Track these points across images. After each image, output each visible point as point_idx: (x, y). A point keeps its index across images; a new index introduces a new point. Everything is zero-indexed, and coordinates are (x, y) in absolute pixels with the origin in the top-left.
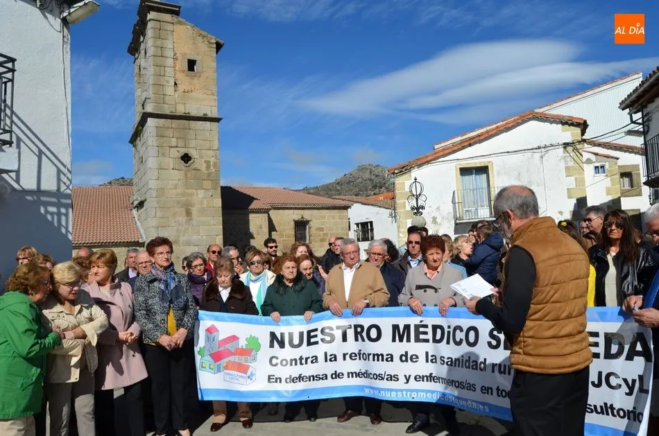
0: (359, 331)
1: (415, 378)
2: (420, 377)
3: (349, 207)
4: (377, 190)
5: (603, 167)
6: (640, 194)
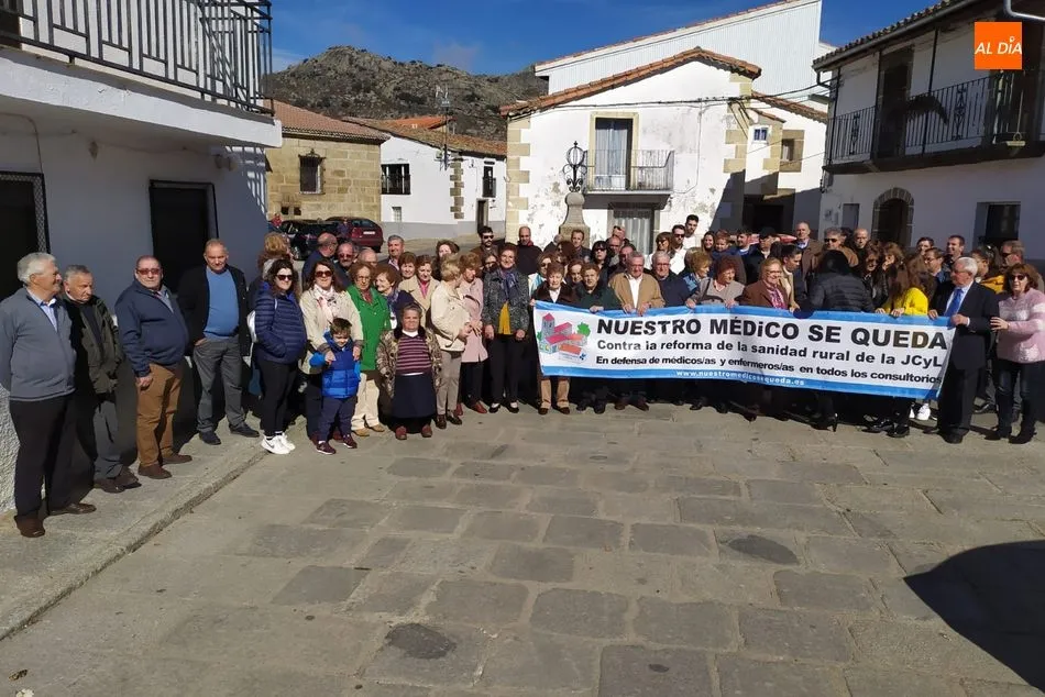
0: (678, 326)
1: (729, 362)
2: (733, 361)
3: (383, 141)
4: (361, 95)
5: (765, 131)
6: (798, 170)
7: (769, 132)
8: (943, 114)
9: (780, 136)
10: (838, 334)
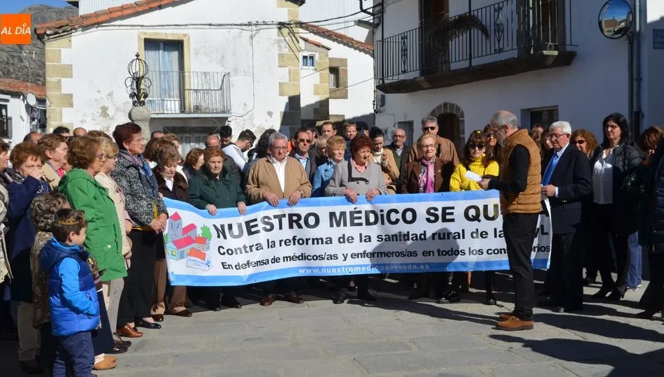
0: (294, 221)
1: (352, 256)
2: (355, 255)
5: (312, 58)
6: (345, 96)
7: (317, 58)
8: (484, 30)
9: (327, 64)
10: (452, 214)
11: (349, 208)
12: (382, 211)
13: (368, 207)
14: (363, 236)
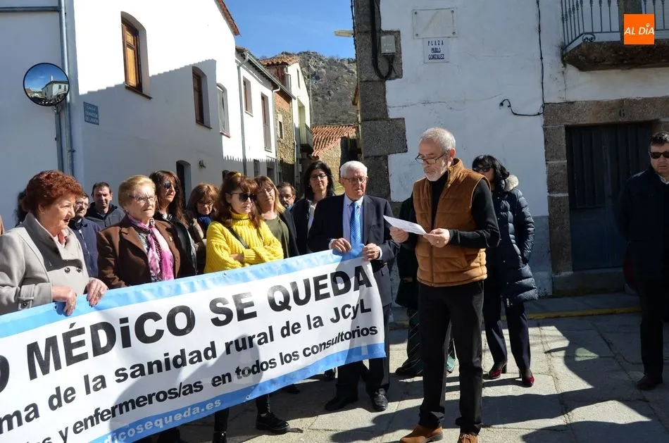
10: (252, 305)
11: (59, 327)
12: (124, 320)
13: (96, 318)
14: (91, 380)
